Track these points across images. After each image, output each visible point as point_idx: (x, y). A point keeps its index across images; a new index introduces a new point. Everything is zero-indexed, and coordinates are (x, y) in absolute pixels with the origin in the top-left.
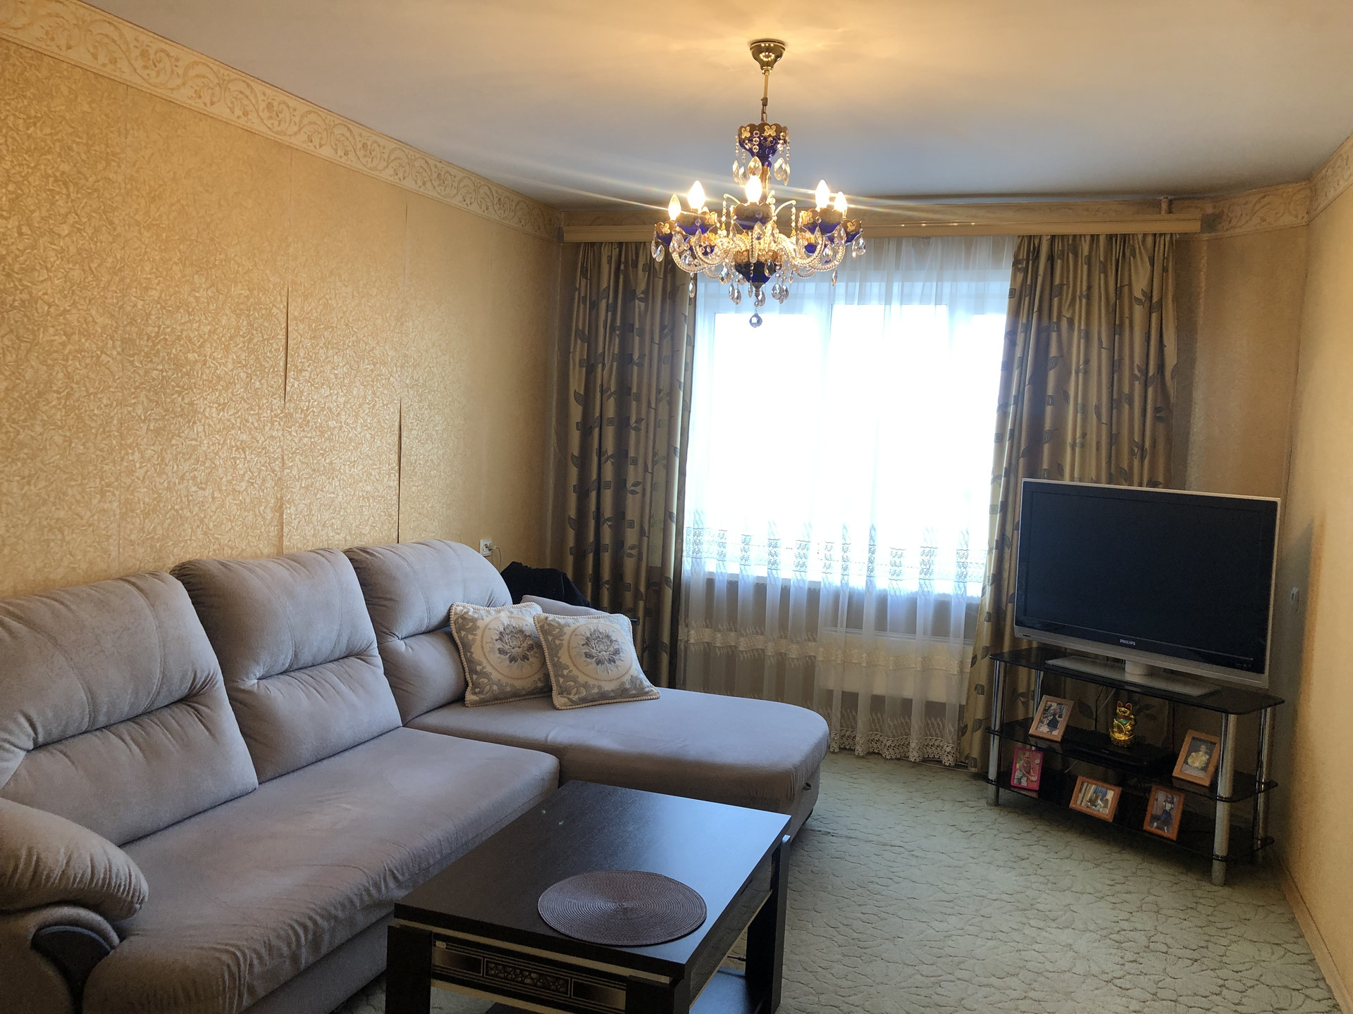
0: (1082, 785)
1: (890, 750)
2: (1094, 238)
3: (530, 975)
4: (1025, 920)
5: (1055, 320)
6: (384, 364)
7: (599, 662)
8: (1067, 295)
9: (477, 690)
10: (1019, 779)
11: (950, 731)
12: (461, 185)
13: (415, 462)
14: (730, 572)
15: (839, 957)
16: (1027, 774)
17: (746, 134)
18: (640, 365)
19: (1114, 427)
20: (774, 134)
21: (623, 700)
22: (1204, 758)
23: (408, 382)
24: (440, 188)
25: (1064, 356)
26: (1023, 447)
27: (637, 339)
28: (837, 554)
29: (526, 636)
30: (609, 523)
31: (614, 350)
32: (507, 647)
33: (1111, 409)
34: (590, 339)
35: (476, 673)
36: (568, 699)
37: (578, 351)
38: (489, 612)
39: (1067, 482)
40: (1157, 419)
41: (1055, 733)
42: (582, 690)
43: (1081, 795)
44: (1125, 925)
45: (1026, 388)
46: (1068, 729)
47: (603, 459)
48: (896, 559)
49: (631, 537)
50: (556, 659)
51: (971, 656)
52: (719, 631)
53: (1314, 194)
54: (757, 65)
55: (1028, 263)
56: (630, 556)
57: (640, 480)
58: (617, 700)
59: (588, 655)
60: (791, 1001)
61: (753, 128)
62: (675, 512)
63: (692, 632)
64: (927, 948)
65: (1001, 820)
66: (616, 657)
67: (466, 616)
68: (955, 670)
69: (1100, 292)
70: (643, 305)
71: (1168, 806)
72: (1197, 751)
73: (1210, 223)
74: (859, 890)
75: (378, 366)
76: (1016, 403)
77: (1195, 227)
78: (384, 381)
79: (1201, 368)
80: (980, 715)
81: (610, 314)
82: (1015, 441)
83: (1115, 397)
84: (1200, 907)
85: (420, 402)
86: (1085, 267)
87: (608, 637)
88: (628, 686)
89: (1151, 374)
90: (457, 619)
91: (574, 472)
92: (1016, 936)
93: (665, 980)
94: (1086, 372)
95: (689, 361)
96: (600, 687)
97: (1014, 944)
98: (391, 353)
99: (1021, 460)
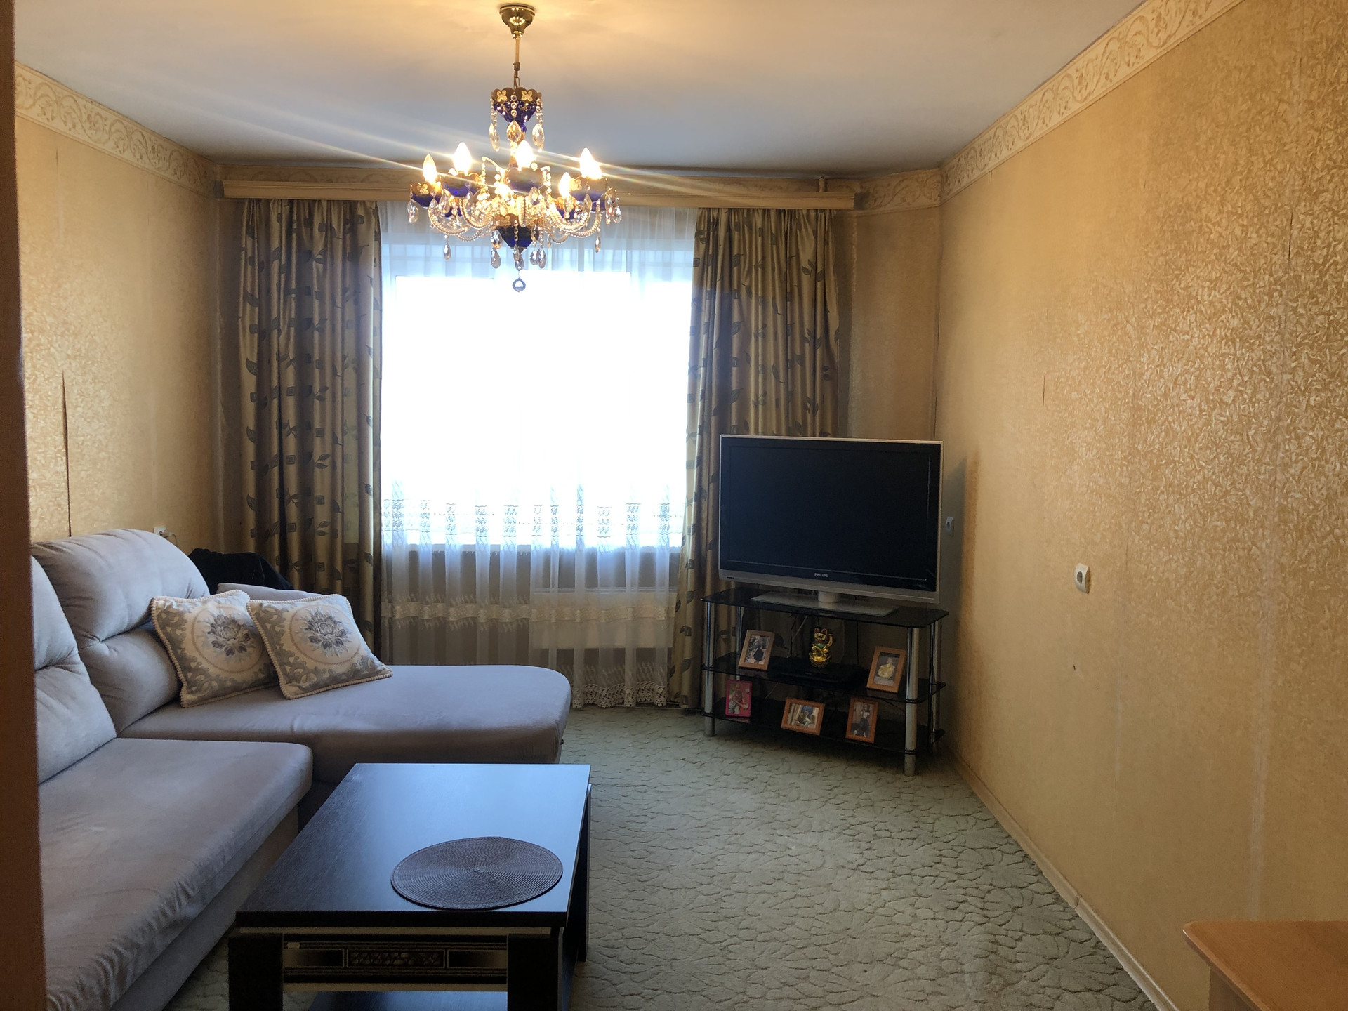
0: (791, 706)
1: (606, 699)
2: (766, 211)
3: (400, 955)
4: (772, 832)
5: (736, 288)
6: (42, 331)
7: (326, 646)
8: (745, 262)
9: (194, 689)
10: (733, 709)
11: (661, 673)
12: (113, 130)
13: (83, 443)
14: (433, 543)
15: (625, 893)
16: (739, 704)
17: (502, 98)
18: (322, 331)
19: (790, 387)
20: (531, 100)
21: (355, 682)
22: (892, 669)
23: (69, 352)
24: (91, 131)
25: (745, 321)
26: (713, 407)
27: (316, 303)
28: (547, 516)
29: (239, 626)
30: (296, 501)
31: (290, 314)
32: (221, 639)
33: (787, 369)
34: (262, 301)
35: (190, 669)
36: (300, 687)
37: (248, 316)
38: (193, 603)
39: (752, 435)
40: (824, 377)
41: (761, 663)
42: (312, 675)
43: (790, 716)
44: (852, 821)
45: (714, 351)
46: (773, 659)
47: (284, 432)
48: (604, 517)
49: (321, 514)
50: (278, 647)
51: (675, 602)
52: (427, 604)
53: (945, 180)
54: (508, 29)
55: (708, 235)
56: (322, 534)
57: (328, 453)
58: (350, 683)
59: (314, 640)
60: (598, 941)
61: (509, 92)
62: (371, 484)
63: (398, 608)
64: (699, 871)
65: (721, 748)
66: (343, 639)
67: (170, 610)
68: (662, 617)
69: (773, 263)
70: (321, 266)
71: (865, 715)
72: (885, 663)
73: (861, 200)
74: (621, 831)
75: (36, 334)
76: (705, 366)
77: (849, 204)
78: (43, 352)
79: (857, 331)
80: (688, 655)
81: (283, 275)
82: (706, 401)
83: (789, 358)
84: (903, 796)
85: (84, 374)
86: (759, 239)
87: (330, 618)
88: (359, 667)
89: (818, 337)
90: (160, 615)
91: (250, 448)
92: (769, 846)
93: (546, 931)
94: (764, 336)
95: (377, 326)
96: (330, 671)
97: (771, 853)
98: (50, 320)
99: (713, 419)
